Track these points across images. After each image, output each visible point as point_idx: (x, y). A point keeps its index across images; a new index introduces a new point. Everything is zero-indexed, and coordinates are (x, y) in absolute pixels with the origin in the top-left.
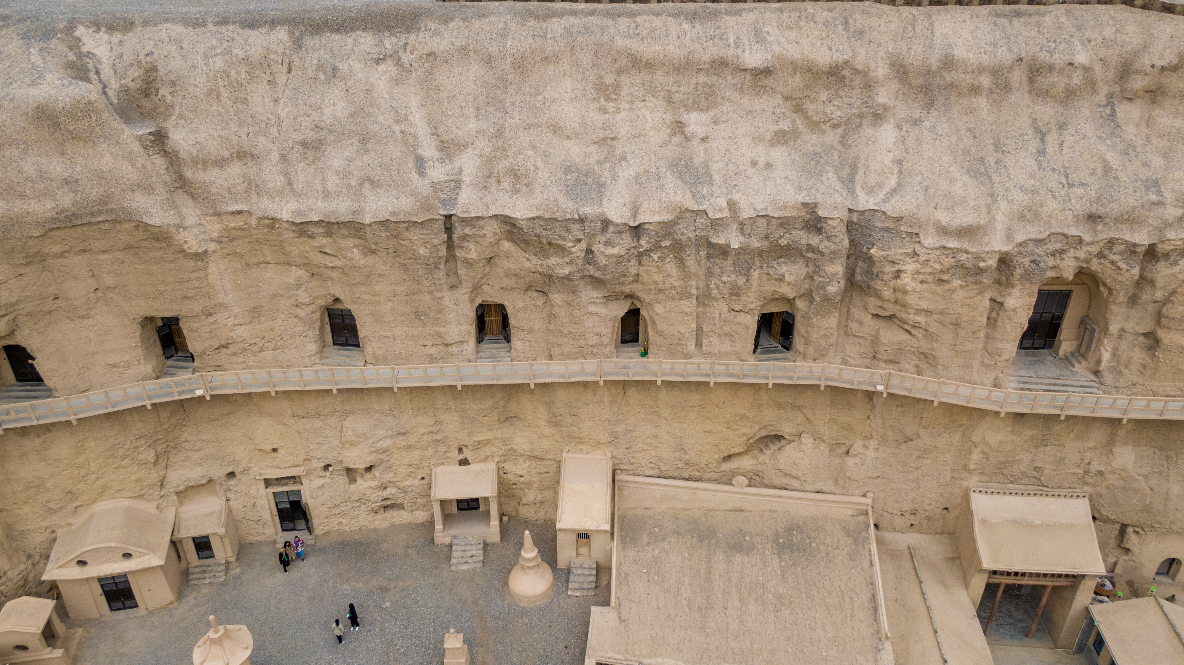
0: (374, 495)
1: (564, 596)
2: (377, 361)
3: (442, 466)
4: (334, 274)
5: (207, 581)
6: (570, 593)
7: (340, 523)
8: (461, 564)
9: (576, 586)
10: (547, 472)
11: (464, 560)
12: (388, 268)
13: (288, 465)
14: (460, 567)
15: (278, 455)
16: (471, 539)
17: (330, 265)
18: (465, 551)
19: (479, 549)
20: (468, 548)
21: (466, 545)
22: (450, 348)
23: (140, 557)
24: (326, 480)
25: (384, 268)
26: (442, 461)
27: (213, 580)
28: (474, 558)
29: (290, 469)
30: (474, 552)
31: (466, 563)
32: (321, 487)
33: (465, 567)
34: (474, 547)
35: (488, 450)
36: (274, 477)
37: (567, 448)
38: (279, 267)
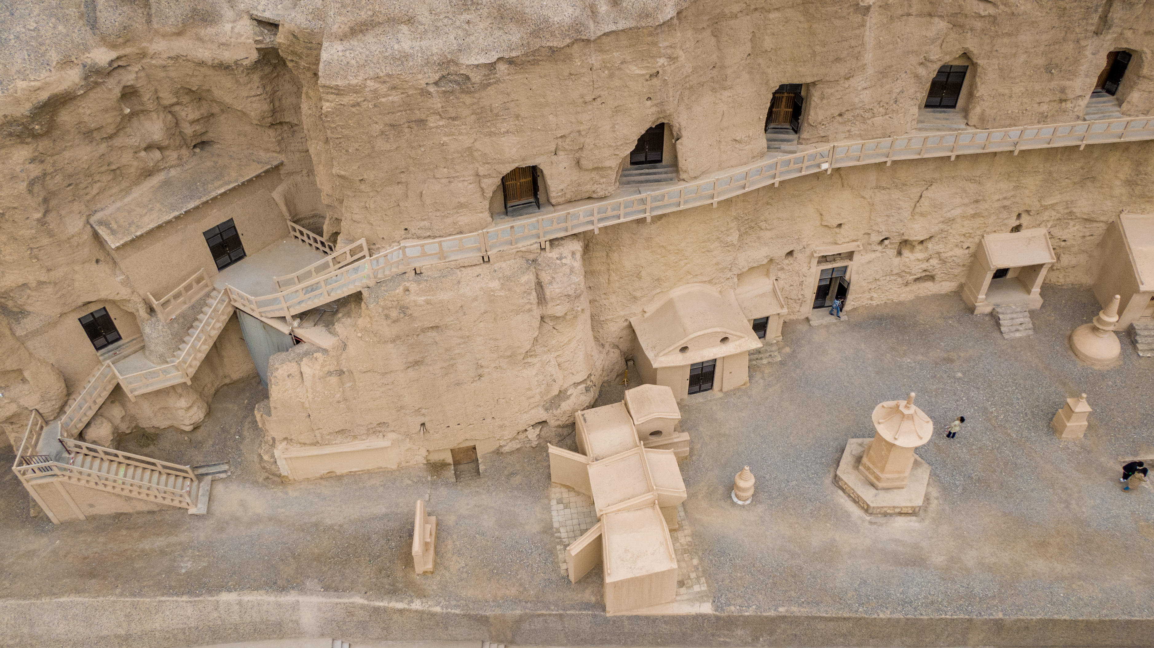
0: (917, 267)
1: (1135, 357)
2: (983, 122)
3: (995, 234)
4: (979, 25)
5: (765, 361)
6: (1141, 355)
7: (871, 299)
8: (1012, 332)
9: (1145, 347)
10: (1092, 235)
11: (1014, 329)
12: (1044, 14)
13: (847, 240)
14: (1012, 335)
15: (842, 230)
16: (1014, 307)
17: (983, 14)
18: (1013, 319)
19: (1026, 317)
20: (1015, 316)
21: (1012, 313)
22: (1064, 104)
23: (736, 340)
24: (878, 254)
25: (1040, 14)
26: (995, 229)
27: (770, 360)
28: (1024, 325)
29: (845, 245)
30: (1022, 320)
31: (1017, 330)
32: (869, 262)
33: (1018, 335)
34: (1020, 315)
35: (1046, 215)
36: (830, 254)
37: (1128, 208)
38: (920, 19)
